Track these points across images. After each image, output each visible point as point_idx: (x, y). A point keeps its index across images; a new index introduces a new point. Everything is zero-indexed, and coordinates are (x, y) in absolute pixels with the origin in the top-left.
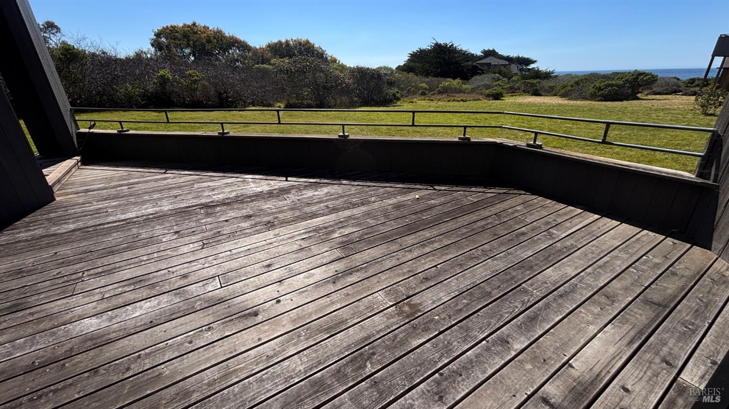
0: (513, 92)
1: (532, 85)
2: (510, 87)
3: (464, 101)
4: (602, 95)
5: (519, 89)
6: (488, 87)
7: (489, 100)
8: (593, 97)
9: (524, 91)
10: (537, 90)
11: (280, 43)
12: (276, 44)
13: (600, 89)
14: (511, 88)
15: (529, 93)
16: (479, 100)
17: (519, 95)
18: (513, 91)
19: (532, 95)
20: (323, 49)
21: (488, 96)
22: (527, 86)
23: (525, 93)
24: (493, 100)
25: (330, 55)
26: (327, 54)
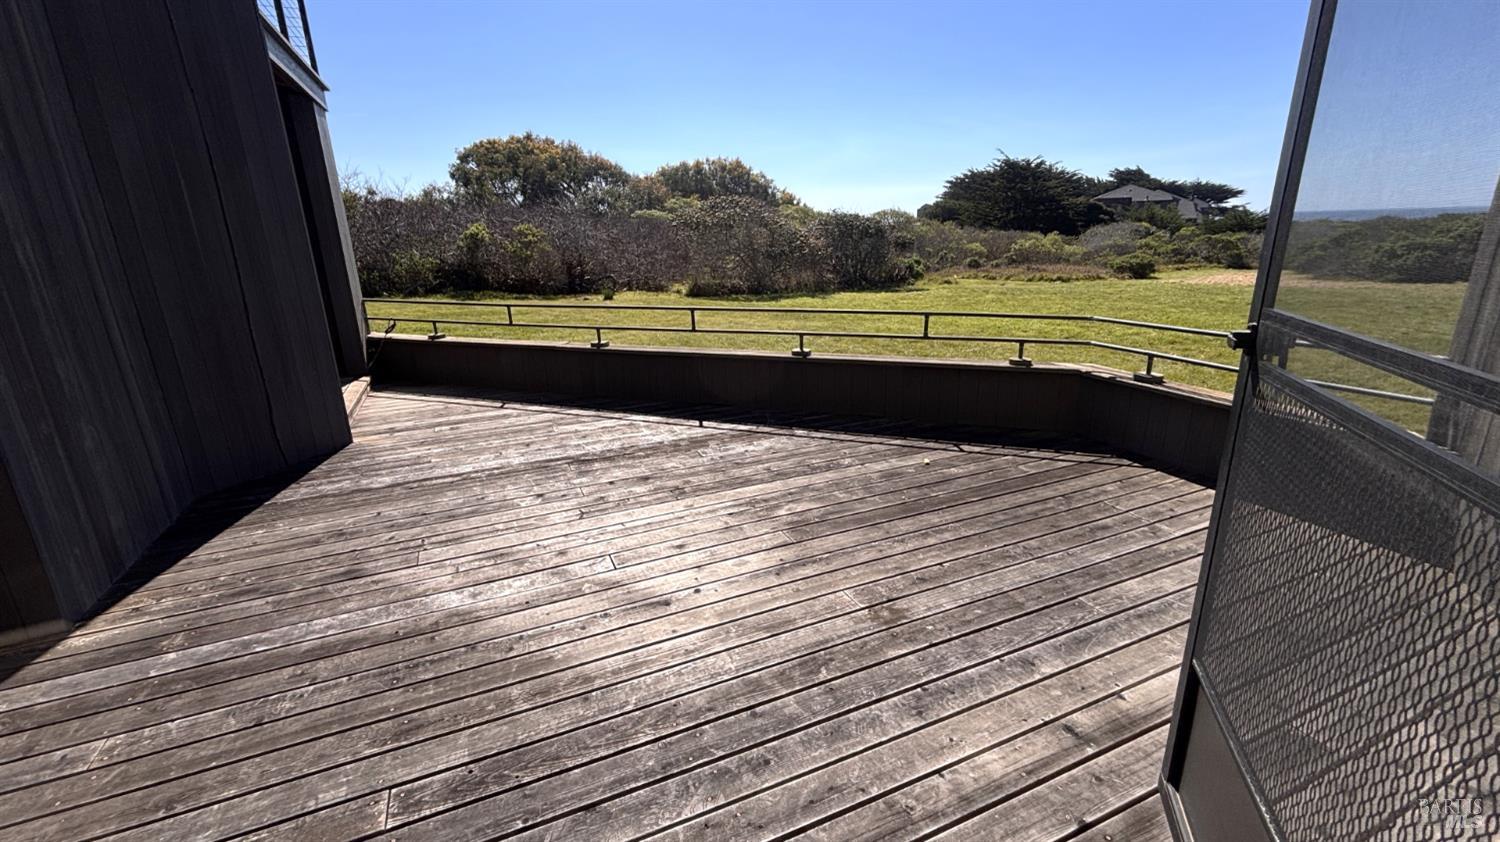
0: (1183, 262)
1: (1228, 245)
2: (1173, 251)
3: (1064, 281)
4: (1399, 270)
5: (1196, 255)
6: (1121, 250)
7: (1123, 278)
8: (1376, 272)
9: (1208, 260)
10: (1239, 256)
11: (684, 167)
12: (677, 169)
13: (1393, 255)
14: (1176, 252)
15: (1219, 263)
16: (1100, 278)
17: (1196, 268)
18: (1181, 259)
19: (1229, 267)
20: (769, 177)
21: (1120, 270)
22: (1214, 247)
23: (1211, 262)
24: (1131, 278)
25: (782, 189)
26: (775, 188)
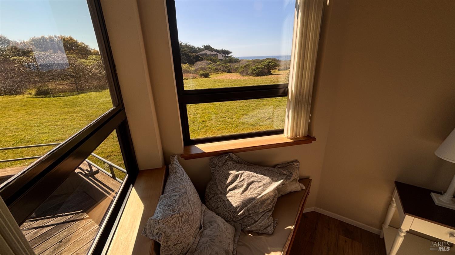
0: (217, 72)
1: (227, 67)
2: (215, 69)
3: (186, 80)
4: (255, 73)
5: (220, 70)
6: (203, 69)
7: (202, 78)
8: (252, 74)
9: (223, 71)
10: (229, 70)
13: (254, 70)
14: (216, 69)
15: (226, 72)
16: (196, 78)
17: (220, 73)
18: (217, 71)
19: (228, 73)
21: (201, 75)
22: (224, 68)
23: (224, 72)
24: (204, 78)
